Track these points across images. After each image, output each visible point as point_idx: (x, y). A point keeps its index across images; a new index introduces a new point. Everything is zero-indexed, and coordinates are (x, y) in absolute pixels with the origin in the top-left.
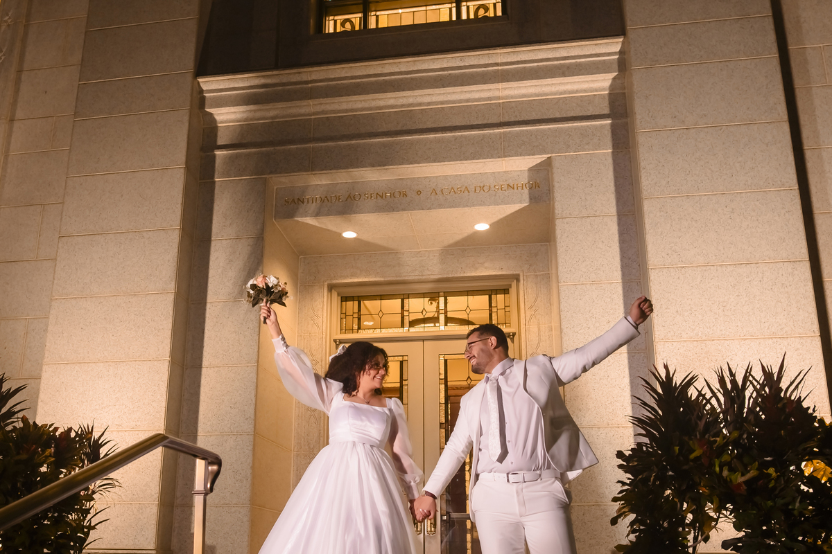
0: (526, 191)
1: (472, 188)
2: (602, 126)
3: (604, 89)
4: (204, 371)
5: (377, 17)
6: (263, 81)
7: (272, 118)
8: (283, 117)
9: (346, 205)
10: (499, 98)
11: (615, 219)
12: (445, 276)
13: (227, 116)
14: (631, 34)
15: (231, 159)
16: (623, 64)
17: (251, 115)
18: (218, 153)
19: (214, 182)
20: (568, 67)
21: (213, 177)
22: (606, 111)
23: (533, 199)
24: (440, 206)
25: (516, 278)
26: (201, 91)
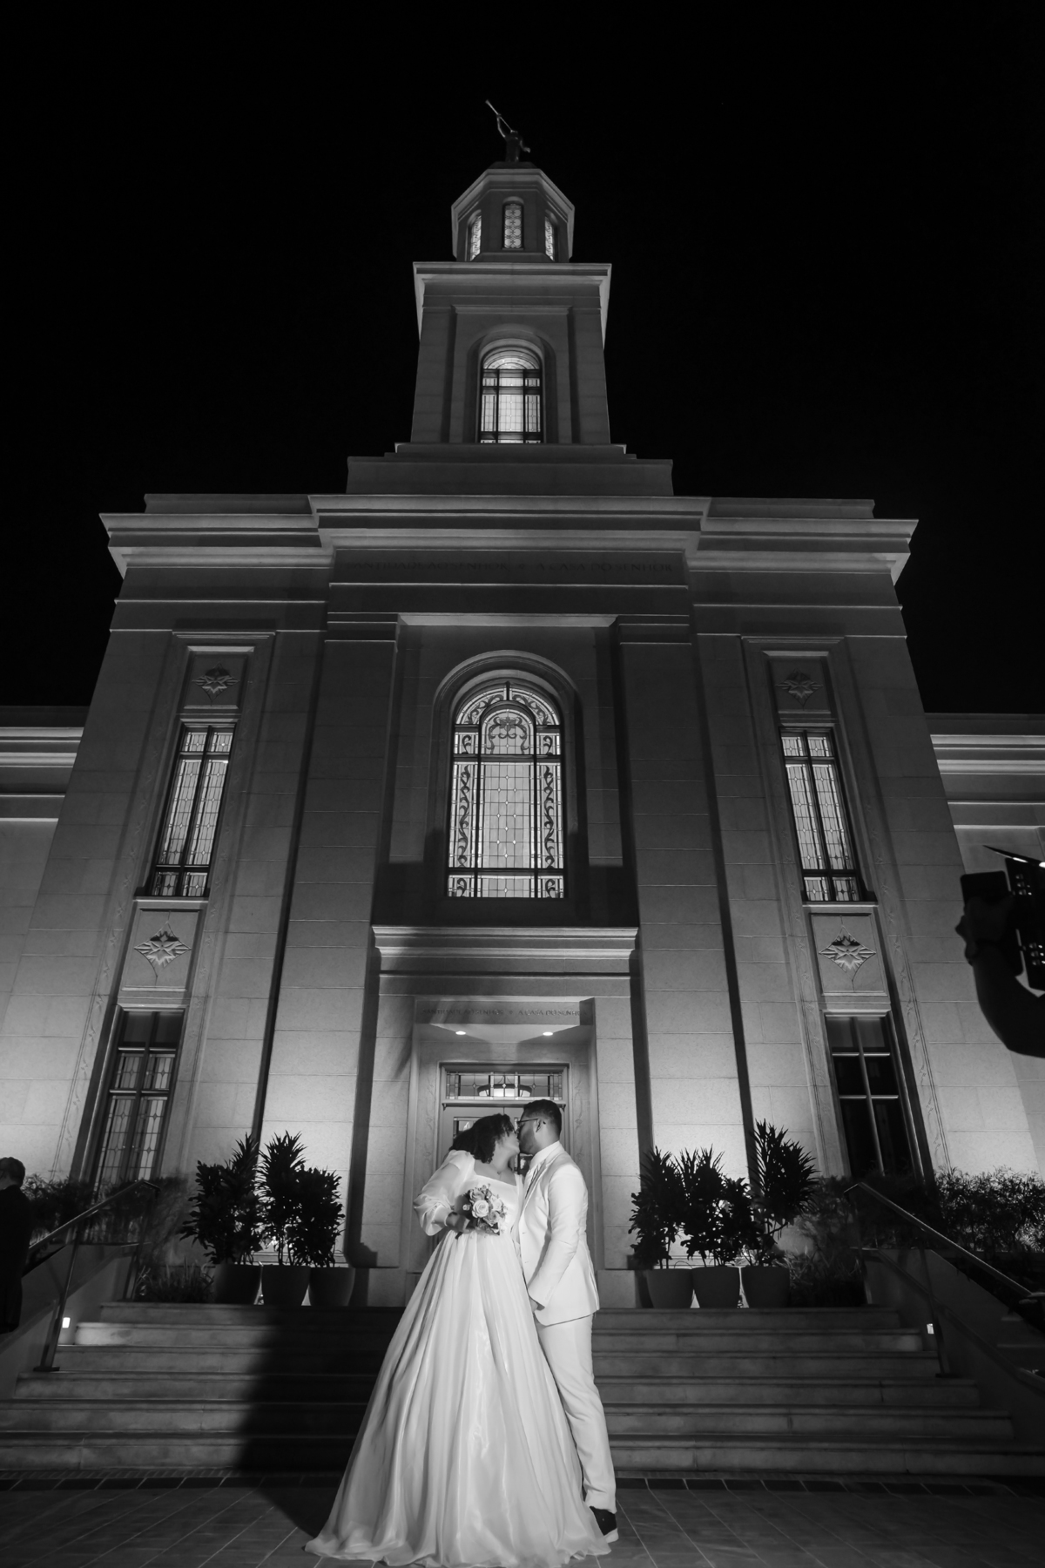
0: (578, 1017)
1: (544, 1012)
2: (625, 980)
3: (626, 957)
4: (370, 1129)
5: (482, 879)
6: (415, 932)
7: (419, 955)
8: (427, 955)
9: (464, 1018)
10: (563, 956)
11: (631, 1041)
12: (520, 1062)
13: (387, 952)
14: (643, 928)
15: (390, 982)
16: (638, 942)
17: (405, 952)
18: (382, 976)
19: (378, 996)
20: (606, 942)
21: (378, 993)
22: (627, 971)
23: (582, 1022)
24: (525, 1023)
25: (567, 1066)
26: (373, 933)
